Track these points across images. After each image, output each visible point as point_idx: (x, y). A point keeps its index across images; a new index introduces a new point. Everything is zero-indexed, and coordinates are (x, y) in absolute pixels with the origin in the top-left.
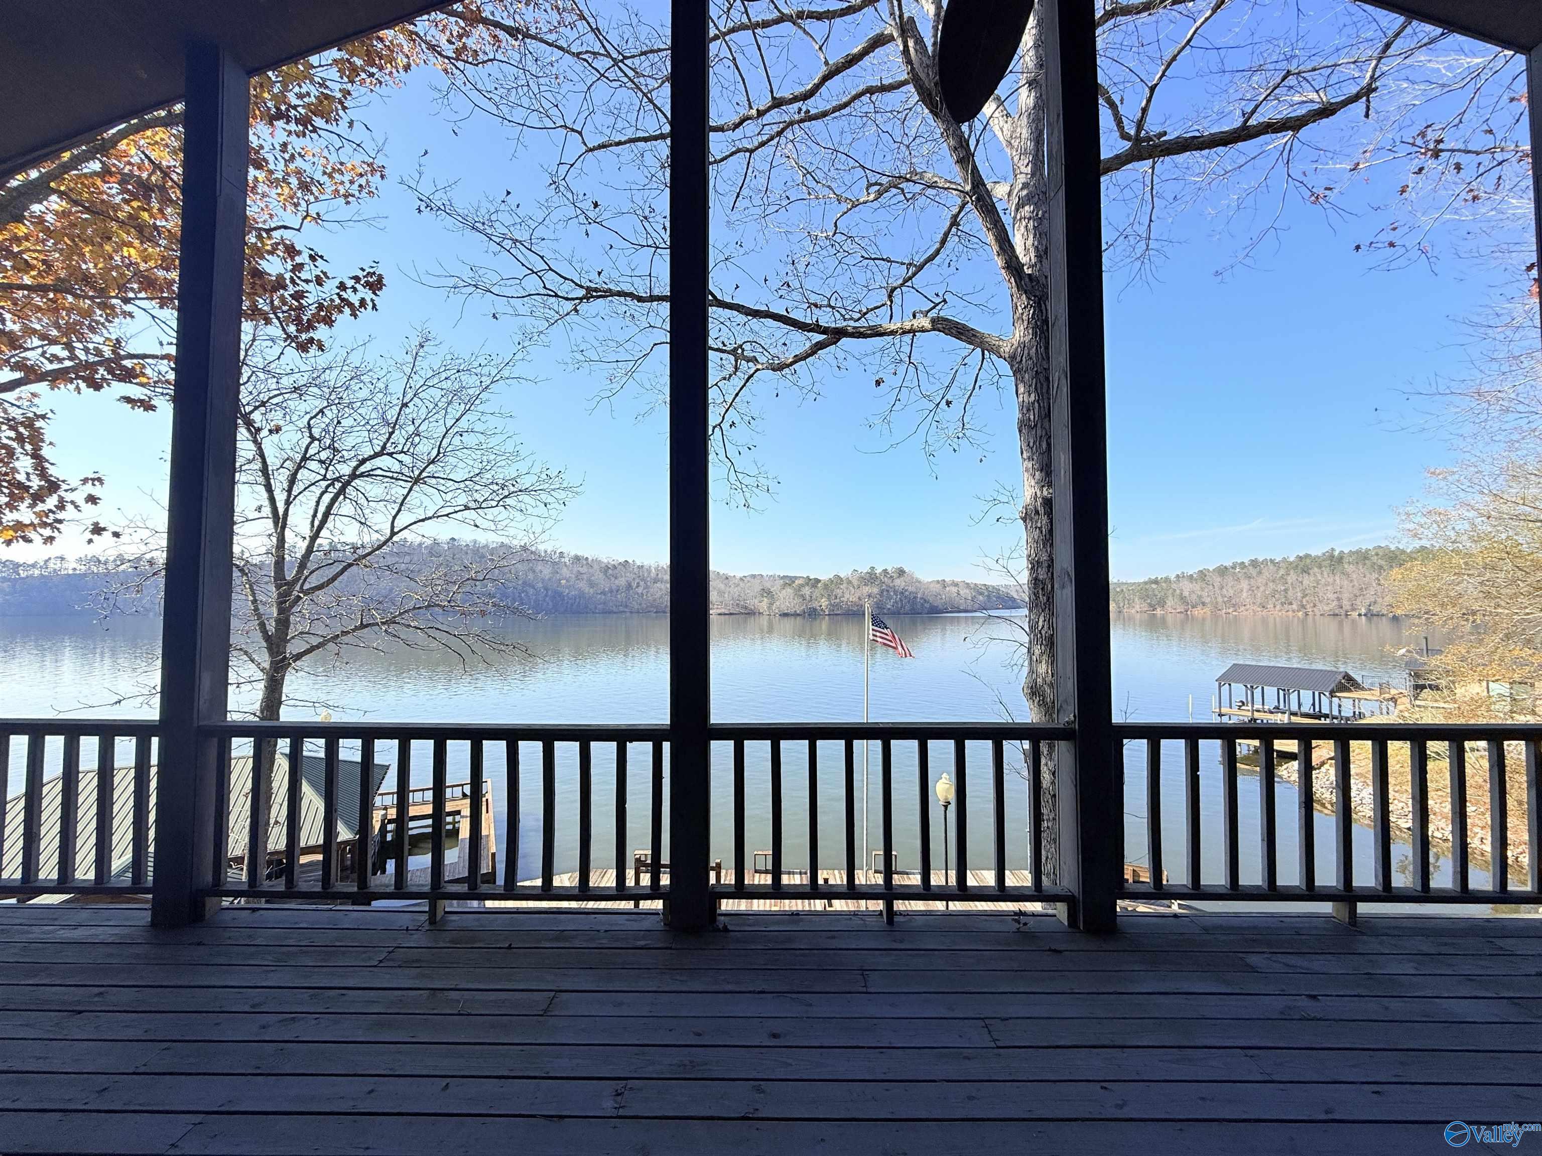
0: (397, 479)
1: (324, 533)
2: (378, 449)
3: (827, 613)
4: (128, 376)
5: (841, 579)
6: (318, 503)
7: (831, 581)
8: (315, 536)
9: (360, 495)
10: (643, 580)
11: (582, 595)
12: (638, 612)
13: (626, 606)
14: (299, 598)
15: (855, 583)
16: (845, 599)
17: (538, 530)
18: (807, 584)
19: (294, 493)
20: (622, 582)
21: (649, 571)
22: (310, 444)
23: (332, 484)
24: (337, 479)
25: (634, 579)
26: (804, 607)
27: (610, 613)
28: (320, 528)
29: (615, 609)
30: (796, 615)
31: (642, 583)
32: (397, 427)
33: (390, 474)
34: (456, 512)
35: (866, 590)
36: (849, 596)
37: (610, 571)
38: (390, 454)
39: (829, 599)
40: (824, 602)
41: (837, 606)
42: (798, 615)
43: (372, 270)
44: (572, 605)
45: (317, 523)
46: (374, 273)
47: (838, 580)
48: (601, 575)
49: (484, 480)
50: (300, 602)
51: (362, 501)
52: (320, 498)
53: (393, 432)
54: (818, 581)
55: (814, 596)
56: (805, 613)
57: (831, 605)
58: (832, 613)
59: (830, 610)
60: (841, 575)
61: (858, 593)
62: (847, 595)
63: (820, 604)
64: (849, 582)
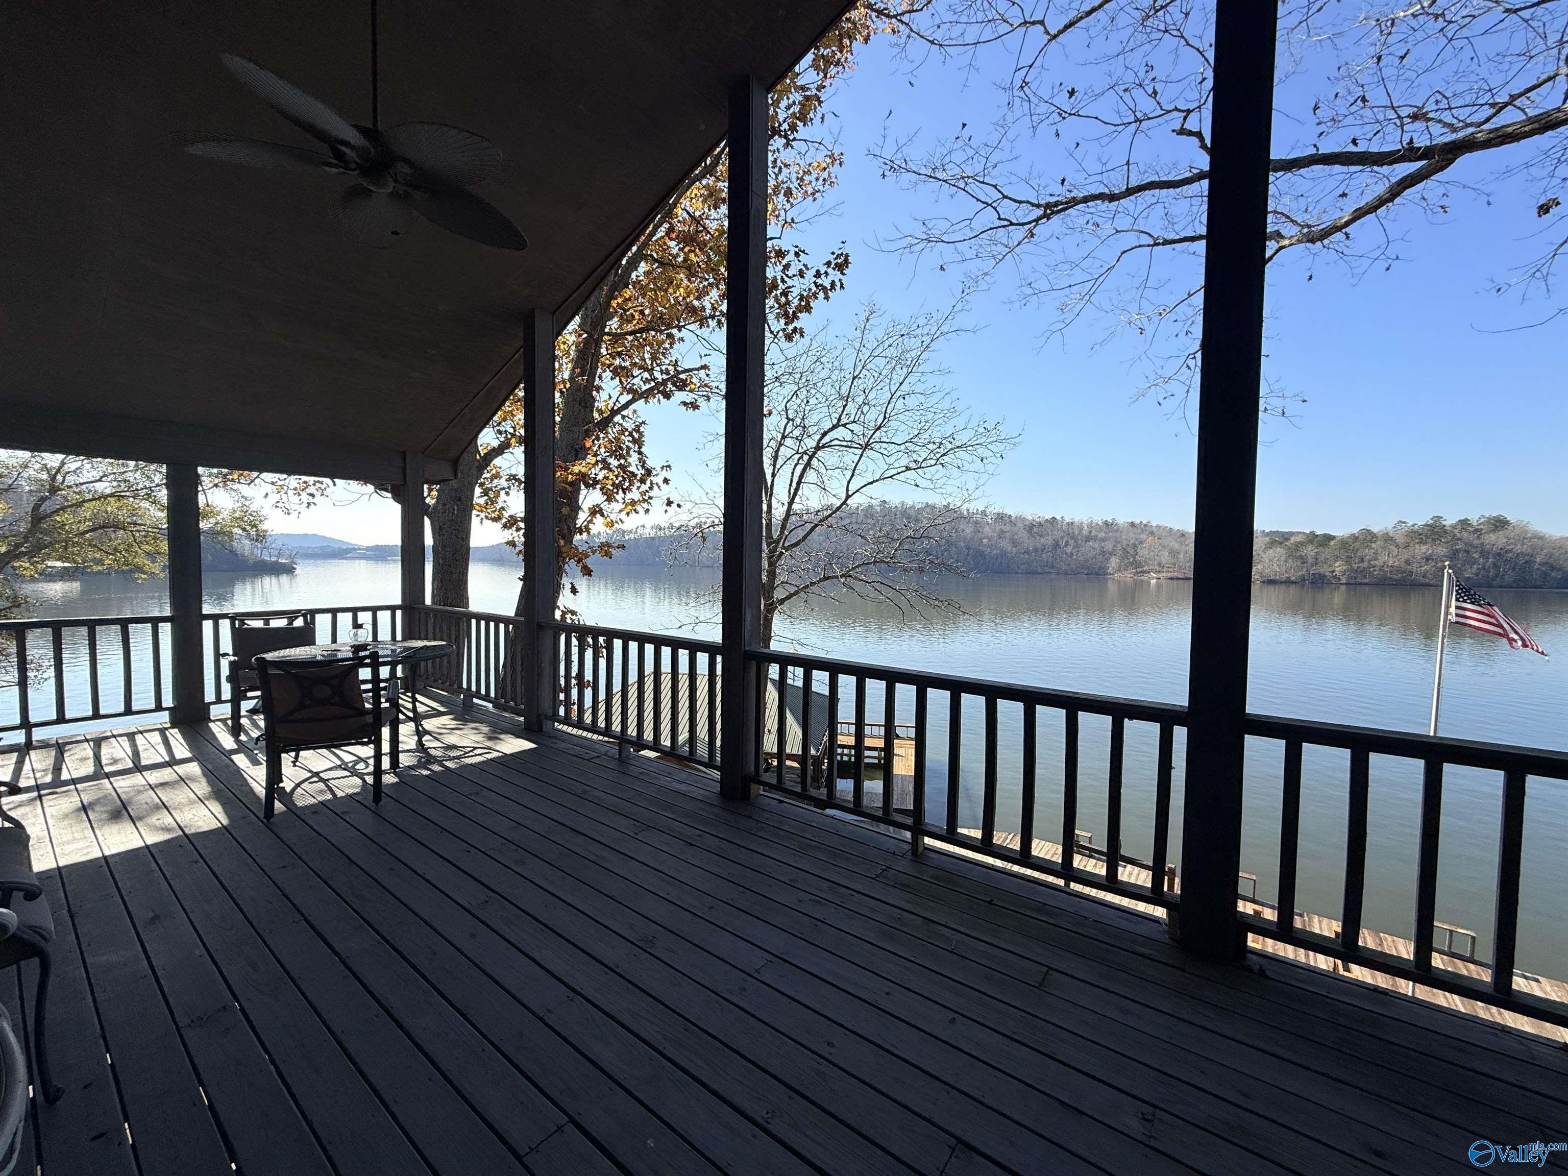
0: (850, 447)
1: (797, 499)
2: (835, 422)
3: (1344, 581)
4: (682, 386)
5: (1374, 535)
6: (793, 473)
7: (1354, 538)
8: (791, 503)
9: (821, 465)
10: (1072, 538)
11: (1004, 554)
12: (1067, 574)
13: (1052, 567)
14: (782, 553)
15: (1401, 540)
16: (1379, 563)
17: (971, 486)
18: (1311, 542)
19: (778, 466)
20: (1048, 541)
21: (1080, 528)
22: (787, 423)
23: (801, 458)
24: (805, 453)
25: (1062, 538)
26: (1304, 572)
27: (1033, 573)
28: (795, 494)
29: (1039, 570)
30: (1288, 582)
31: (1071, 542)
32: (850, 399)
33: (845, 444)
34: (899, 473)
35: (1422, 550)
36: (1389, 559)
37: (1035, 529)
38: (844, 425)
39: (1348, 561)
40: (1339, 567)
41: (1364, 571)
42: (1293, 582)
43: (840, 252)
44: (994, 564)
45: (792, 491)
46: (842, 254)
47: (1368, 537)
48: (1025, 534)
49: (922, 441)
50: (783, 557)
51: (823, 470)
52: (794, 469)
53: (846, 405)
54: (1329, 538)
55: (1321, 558)
56: (1304, 580)
57: (1352, 570)
58: (1352, 581)
59: (1349, 577)
60: (1375, 530)
61: (1405, 555)
62: (1383, 558)
63: (1331, 569)
64: (1388, 539)
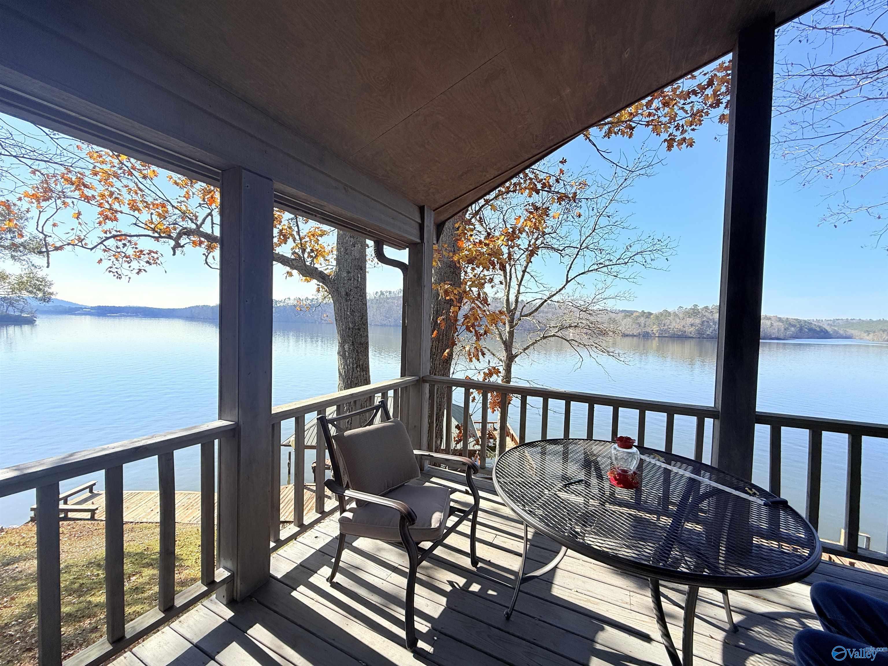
3: (657, 335)
5: (669, 313)
7: (661, 314)
15: (681, 316)
16: (672, 327)
18: (643, 316)
26: (640, 331)
30: (633, 336)
35: (690, 321)
36: (676, 325)
39: (659, 326)
40: (655, 328)
41: (666, 331)
42: (635, 336)
47: (667, 314)
54: (650, 314)
55: (647, 324)
56: (640, 335)
57: (660, 330)
58: (661, 335)
59: (660, 334)
60: (669, 310)
61: (683, 323)
62: (674, 324)
63: (652, 329)
64: (676, 315)
